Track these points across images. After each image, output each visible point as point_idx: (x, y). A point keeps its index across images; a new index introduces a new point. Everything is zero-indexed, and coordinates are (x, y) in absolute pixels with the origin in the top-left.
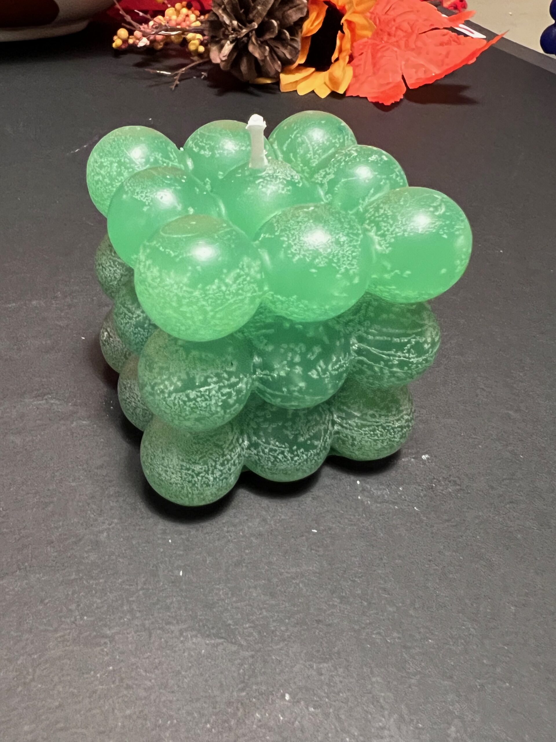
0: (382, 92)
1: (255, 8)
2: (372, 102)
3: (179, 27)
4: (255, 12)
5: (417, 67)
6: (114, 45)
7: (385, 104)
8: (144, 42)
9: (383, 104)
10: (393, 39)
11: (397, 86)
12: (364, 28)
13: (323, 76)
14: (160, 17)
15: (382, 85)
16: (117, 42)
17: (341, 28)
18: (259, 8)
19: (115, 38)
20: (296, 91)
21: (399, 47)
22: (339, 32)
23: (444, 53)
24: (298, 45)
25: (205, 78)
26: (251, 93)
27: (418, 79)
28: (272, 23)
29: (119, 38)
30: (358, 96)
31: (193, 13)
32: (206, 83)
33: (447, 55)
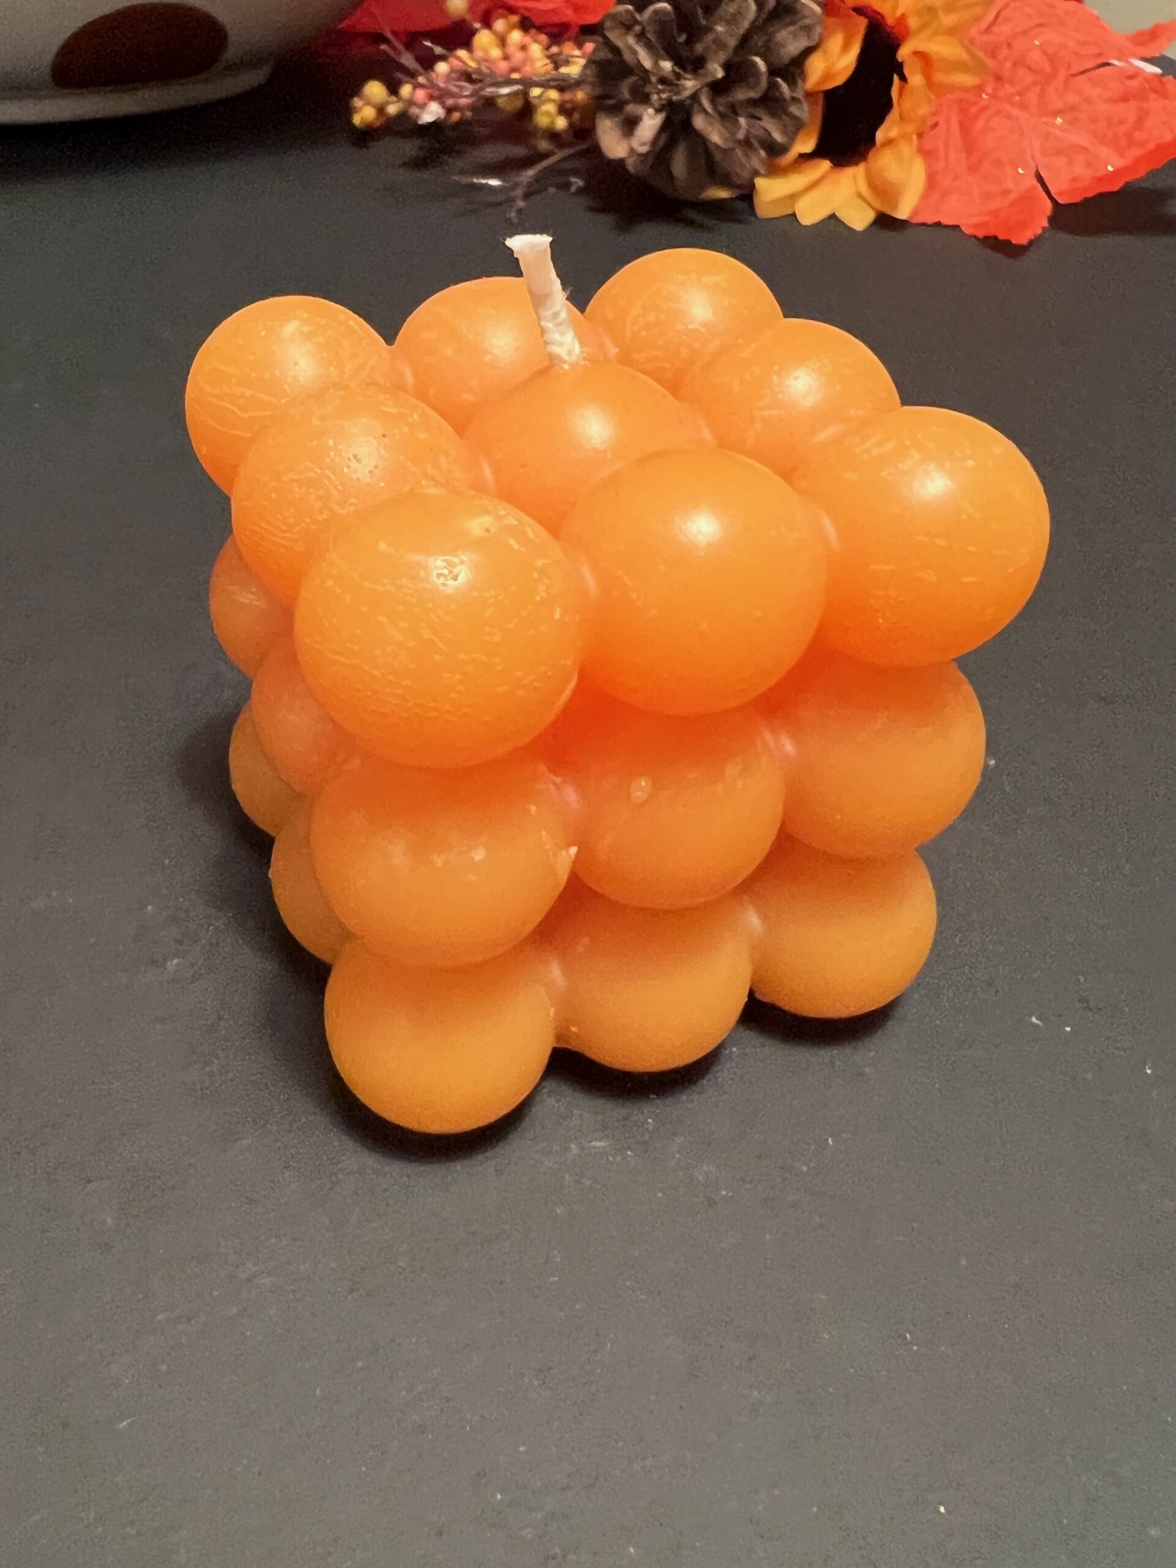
0: (995, 213)
1: (709, 29)
2: (975, 237)
3: (515, 76)
4: (710, 37)
5: (1070, 151)
6: (357, 120)
7: (1014, 242)
8: (432, 113)
9: (1008, 242)
10: (1009, 89)
11: (1026, 198)
12: (958, 66)
13: (853, 178)
14: (462, 53)
15: (988, 196)
16: (364, 114)
17: (898, 68)
18: (720, 29)
19: (357, 102)
20: (794, 215)
21: (1023, 106)
22: (896, 78)
23: (1132, 118)
24: (802, 111)
25: (580, 191)
26: (691, 223)
27: (1074, 180)
28: (754, 65)
29: (368, 103)
30: (938, 224)
31: (535, 41)
32: (584, 201)
33: (1139, 123)
